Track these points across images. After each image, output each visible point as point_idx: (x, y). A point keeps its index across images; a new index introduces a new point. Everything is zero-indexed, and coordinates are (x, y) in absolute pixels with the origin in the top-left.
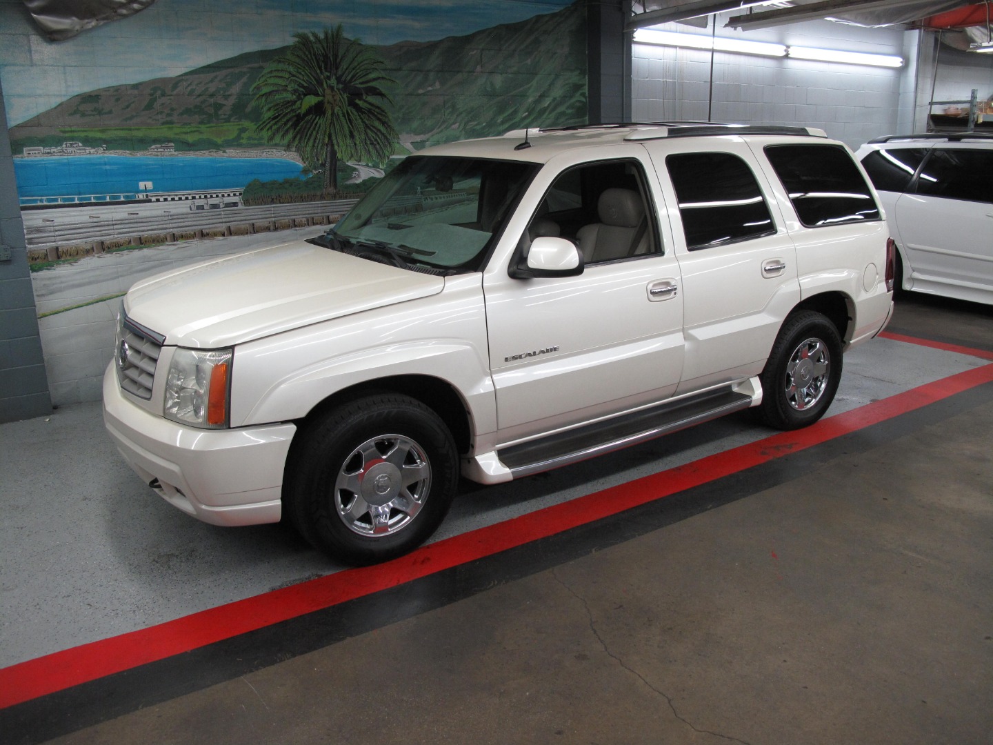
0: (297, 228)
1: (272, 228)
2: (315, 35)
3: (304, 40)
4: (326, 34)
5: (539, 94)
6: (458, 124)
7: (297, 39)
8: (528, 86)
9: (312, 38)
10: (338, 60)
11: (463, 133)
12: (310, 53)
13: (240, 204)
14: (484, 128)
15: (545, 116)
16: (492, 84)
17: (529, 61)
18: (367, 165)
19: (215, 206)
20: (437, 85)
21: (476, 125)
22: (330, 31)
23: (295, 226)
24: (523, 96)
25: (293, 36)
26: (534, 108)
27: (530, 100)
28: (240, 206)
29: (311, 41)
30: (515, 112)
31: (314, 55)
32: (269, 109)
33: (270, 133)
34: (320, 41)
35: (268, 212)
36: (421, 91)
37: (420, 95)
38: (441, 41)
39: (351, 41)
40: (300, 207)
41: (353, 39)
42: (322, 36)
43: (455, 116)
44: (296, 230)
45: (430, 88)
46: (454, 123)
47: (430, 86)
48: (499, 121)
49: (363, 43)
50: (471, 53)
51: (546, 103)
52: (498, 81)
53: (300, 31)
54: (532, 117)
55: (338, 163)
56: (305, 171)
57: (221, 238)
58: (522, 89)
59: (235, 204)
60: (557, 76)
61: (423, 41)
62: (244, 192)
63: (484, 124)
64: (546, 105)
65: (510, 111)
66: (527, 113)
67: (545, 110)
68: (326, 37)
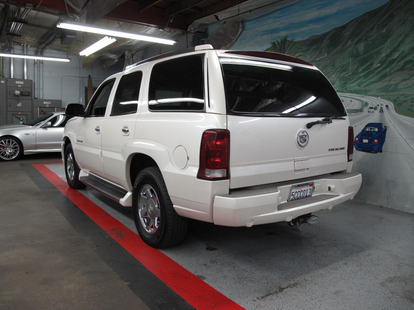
2: (278, 42)
3: (274, 44)
4: (281, 40)
5: (390, 51)
6: (335, 75)
7: (272, 45)
8: (382, 46)
9: (277, 43)
10: (285, 50)
11: (338, 79)
12: (275, 49)
14: (350, 76)
15: (393, 65)
16: (357, 49)
17: (384, 31)
20: (326, 55)
21: (346, 74)
22: (283, 39)
24: (378, 53)
25: (271, 44)
26: (385, 61)
27: (383, 55)
29: (276, 44)
30: (372, 64)
31: (277, 50)
34: (279, 44)
36: (318, 59)
37: (317, 61)
38: (329, 32)
41: (291, 40)
42: (280, 41)
43: (334, 70)
45: (322, 57)
46: (333, 74)
47: (322, 56)
48: (360, 71)
49: (295, 41)
50: (345, 34)
51: (396, 55)
52: (361, 47)
53: (273, 41)
54: (383, 66)
58: (377, 49)
60: (406, 36)
61: (320, 34)
63: (350, 73)
64: (395, 57)
65: (369, 63)
66: (380, 64)
67: (394, 60)
68: (281, 41)
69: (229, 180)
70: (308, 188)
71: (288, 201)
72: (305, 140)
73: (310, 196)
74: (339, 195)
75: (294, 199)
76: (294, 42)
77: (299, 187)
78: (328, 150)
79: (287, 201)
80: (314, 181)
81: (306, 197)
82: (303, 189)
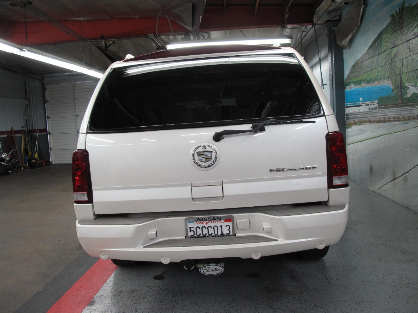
0: (390, 122)
1: (384, 121)
2: (396, 12)
3: (393, 16)
4: (399, 9)
7: (391, 18)
9: (395, 15)
12: (394, 22)
13: (377, 108)
18: (412, 85)
19: (372, 109)
22: (401, 7)
23: (390, 121)
25: (391, 17)
28: (377, 109)
29: (395, 17)
31: (396, 24)
32: (384, 60)
33: (384, 71)
34: (398, 14)
35: (383, 113)
39: (408, 7)
40: (391, 110)
42: (398, 11)
44: (390, 123)
53: (392, 13)
55: (403, 84)
56: (393, 90)
57: (373, 124)
59: (376, 108)
62: (378, 102)
68: (400, 11)
69: (91, 205)
70: (224, 223)
71: (186, 237)
72: (210, 158)
73: (230, 236)
74: (277, 240)
75: (195, 235)
76: (411, 7)
77: (201, 220)
78: (269, 171)
79: (184, 238)
80: (233, 215)
81: (222, 236)
82: (212, 224)
